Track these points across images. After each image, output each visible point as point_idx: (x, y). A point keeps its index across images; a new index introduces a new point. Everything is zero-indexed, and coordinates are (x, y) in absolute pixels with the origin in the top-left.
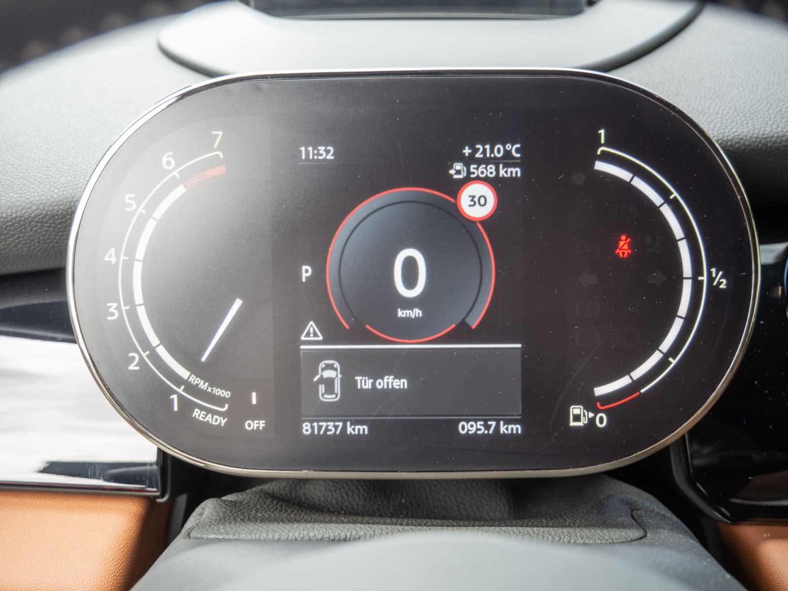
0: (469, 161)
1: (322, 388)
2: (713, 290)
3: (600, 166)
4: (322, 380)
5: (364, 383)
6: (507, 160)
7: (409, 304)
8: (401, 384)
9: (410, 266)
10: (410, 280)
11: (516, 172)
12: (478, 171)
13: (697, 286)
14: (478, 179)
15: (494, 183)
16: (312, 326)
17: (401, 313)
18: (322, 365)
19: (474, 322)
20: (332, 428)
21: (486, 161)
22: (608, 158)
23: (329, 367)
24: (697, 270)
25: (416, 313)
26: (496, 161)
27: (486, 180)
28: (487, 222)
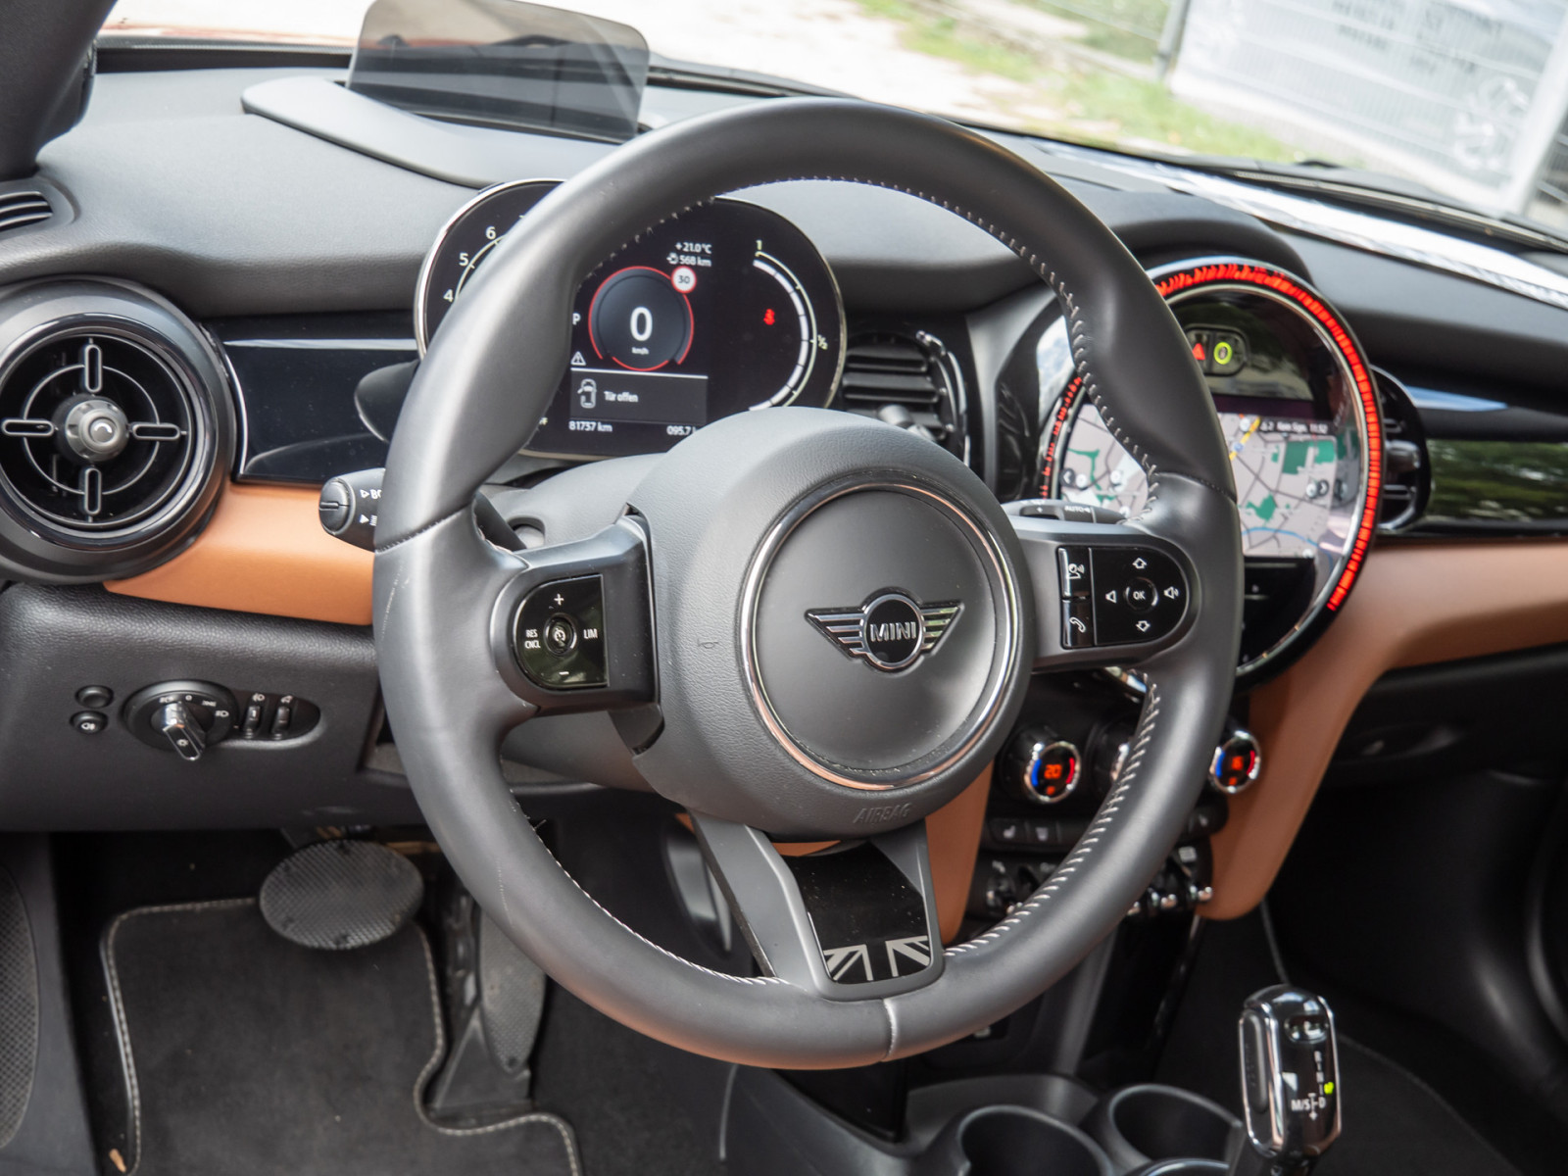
0: (680, 252)
1: (583, 398)
2: (819, 349)
3: (758, 264)
4: (584, 393)
5: (610, 396)
6: (703, 255)
7: (640, 345)
8: (634, 398)
9: (641, 319)
10: (641, 329)
11: (707, 263)
12: (685, 260)
13: (810, 346)
14: (685, 265)
15: (695, 268)
16: (578, 355)
17: (635, 351)
18: (584, 382)
19: (680, 360)
20: (588, 426)
21: (690, 254)
22: (762, 259)
23: (589, 384)
24: (811, 336)
25: (644, 351)
26: (695, 254)
27: (690, 266)
28: (690, 294)
